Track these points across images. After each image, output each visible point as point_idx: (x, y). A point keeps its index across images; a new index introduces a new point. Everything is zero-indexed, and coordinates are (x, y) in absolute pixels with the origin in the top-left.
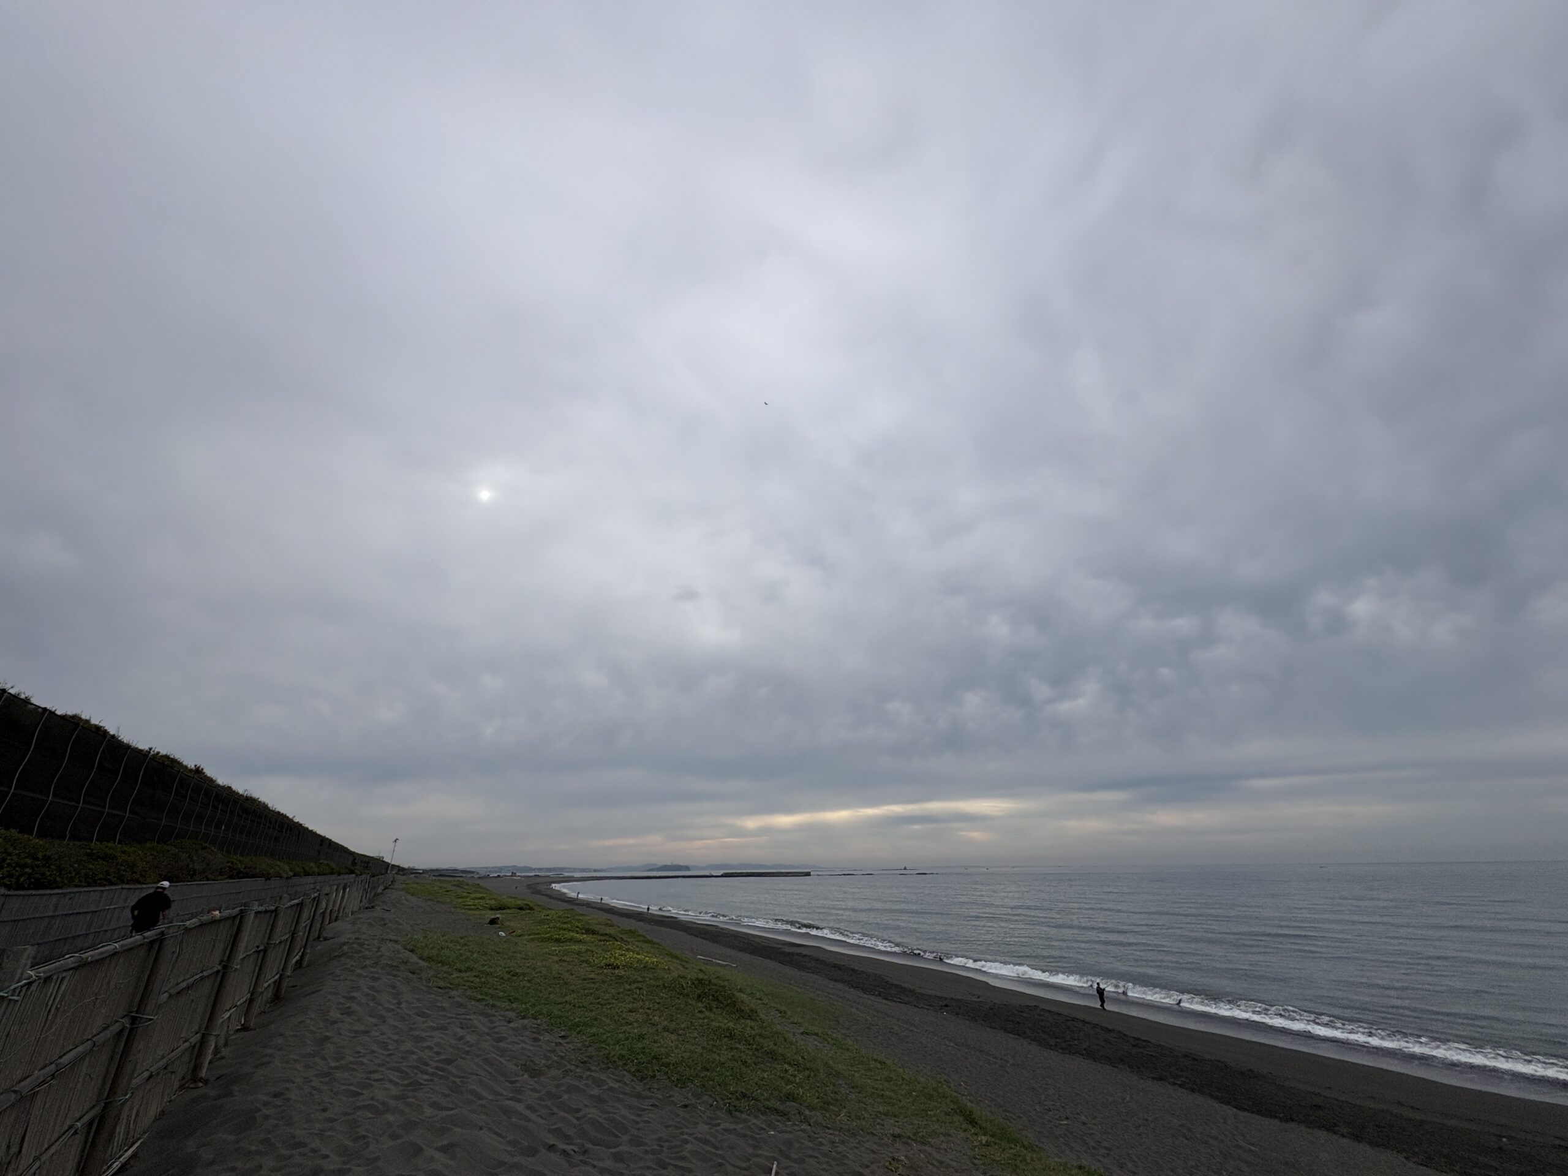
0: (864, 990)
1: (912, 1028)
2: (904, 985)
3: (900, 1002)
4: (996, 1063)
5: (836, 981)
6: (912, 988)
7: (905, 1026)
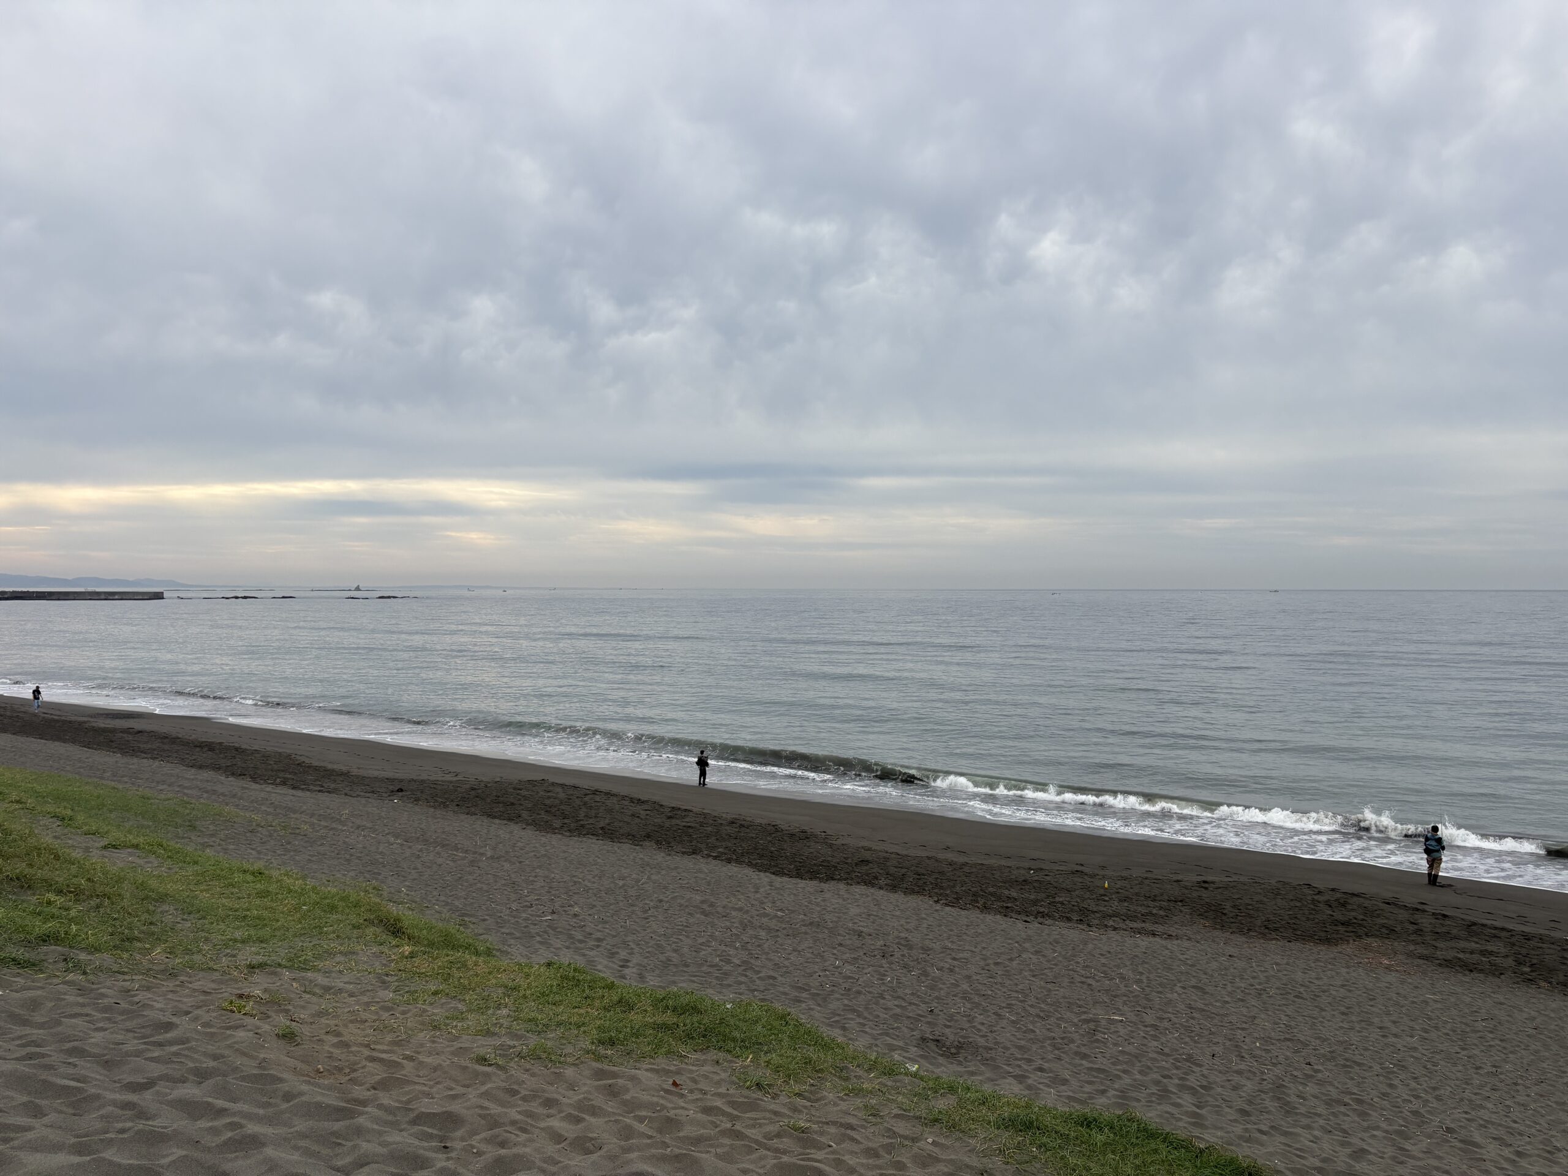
0: (254, 779)
1: (334, 825)
2: (330, 766)
3: (319, 791)
4: (464, 858)
5: (201, 767)
6: (344, 769)
7: (323, 823)
